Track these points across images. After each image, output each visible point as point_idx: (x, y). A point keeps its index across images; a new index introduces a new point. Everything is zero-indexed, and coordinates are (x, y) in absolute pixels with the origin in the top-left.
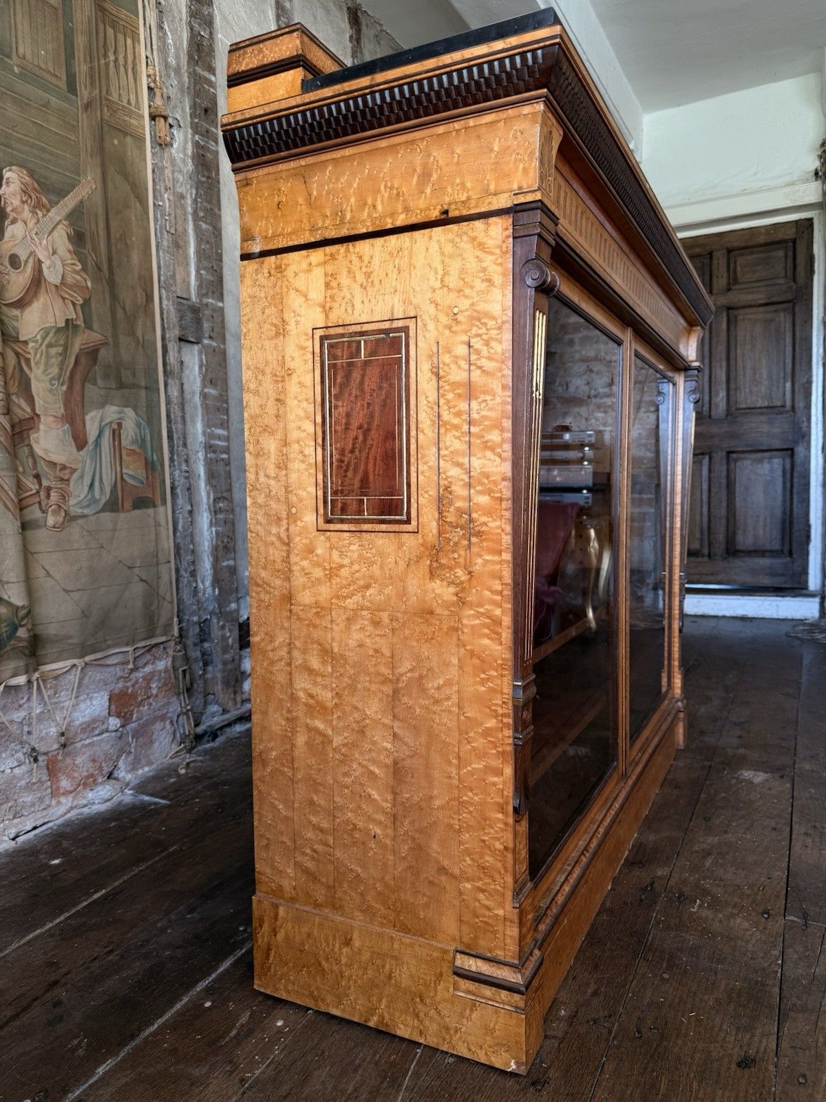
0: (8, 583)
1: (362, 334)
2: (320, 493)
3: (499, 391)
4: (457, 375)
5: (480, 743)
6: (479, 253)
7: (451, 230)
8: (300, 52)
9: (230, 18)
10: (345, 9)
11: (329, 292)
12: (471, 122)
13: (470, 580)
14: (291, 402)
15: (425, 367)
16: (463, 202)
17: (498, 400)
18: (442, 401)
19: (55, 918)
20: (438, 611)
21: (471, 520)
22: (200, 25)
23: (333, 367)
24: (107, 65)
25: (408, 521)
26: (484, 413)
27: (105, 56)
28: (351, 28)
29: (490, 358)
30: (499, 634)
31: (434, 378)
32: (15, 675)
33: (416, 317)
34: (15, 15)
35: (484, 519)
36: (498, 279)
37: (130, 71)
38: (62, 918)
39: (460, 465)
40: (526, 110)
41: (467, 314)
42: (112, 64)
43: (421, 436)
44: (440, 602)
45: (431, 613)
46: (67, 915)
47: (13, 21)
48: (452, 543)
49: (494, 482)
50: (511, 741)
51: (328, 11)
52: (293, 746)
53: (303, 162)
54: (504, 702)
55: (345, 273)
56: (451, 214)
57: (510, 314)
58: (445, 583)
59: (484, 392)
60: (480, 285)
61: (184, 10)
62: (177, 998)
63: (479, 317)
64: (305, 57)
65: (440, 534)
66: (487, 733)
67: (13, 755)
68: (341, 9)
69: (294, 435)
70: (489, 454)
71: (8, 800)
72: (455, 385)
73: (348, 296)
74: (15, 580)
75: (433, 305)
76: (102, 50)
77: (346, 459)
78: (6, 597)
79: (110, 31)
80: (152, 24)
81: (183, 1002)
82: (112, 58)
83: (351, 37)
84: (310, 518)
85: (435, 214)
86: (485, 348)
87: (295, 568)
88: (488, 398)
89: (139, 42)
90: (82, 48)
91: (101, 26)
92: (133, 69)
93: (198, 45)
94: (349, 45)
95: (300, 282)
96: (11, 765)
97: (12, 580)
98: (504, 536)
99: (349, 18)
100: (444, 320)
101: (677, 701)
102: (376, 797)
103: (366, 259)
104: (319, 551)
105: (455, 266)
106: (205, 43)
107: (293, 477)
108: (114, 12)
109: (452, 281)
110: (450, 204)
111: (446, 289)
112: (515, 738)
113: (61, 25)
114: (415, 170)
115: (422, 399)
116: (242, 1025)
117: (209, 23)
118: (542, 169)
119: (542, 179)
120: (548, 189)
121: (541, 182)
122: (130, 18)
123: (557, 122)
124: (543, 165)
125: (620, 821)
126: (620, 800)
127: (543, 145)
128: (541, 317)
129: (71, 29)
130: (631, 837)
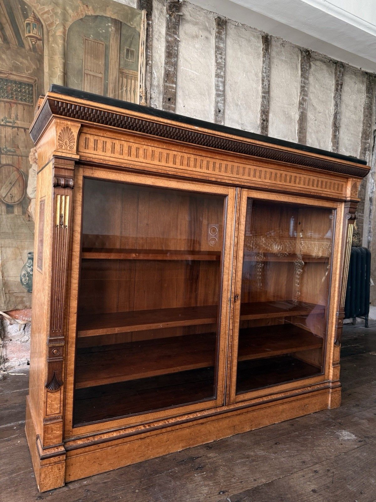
9: (189, 59)
10: (261, 37)
22: (169, 67)
24: (122, 92)
27: (122, 89)
28: (263, 45)
30: (46, 318)
33: (46, 196)
34: (84, 84)
37: (132, 92)
42: (124, 91)
47: (83, 86)
51: (249, 41)
54: (45, 344)
57: (52, 196)
61: (163, 62)
68: (258, 38)
76: (120, 87)
79: (125, 80)
80: (143, 74)
81: (11, 425)
82: (124, 89)
83: (263, 49)
89: (137, 81)
90: (111, 88)
91: (121, 79)
92: (134, 91)
93: (168, 75)
94: (262, 52)
99: (263, 41)
101: (329, 382)
106: (171, 73)
108: (128, 73)
113: (103, 83)
117: (175, 65)
118: (61, 142)
119: (61, 146)
120: (69, 148)
121: (58, 147)
122: (135, 73)
123: (72, 123)
124: (61, 141)
125: (202, 424)
126: (206, 413)
127: (60, 133)
128: (63, 197)
129: (108, 83)
130: (221, 435)
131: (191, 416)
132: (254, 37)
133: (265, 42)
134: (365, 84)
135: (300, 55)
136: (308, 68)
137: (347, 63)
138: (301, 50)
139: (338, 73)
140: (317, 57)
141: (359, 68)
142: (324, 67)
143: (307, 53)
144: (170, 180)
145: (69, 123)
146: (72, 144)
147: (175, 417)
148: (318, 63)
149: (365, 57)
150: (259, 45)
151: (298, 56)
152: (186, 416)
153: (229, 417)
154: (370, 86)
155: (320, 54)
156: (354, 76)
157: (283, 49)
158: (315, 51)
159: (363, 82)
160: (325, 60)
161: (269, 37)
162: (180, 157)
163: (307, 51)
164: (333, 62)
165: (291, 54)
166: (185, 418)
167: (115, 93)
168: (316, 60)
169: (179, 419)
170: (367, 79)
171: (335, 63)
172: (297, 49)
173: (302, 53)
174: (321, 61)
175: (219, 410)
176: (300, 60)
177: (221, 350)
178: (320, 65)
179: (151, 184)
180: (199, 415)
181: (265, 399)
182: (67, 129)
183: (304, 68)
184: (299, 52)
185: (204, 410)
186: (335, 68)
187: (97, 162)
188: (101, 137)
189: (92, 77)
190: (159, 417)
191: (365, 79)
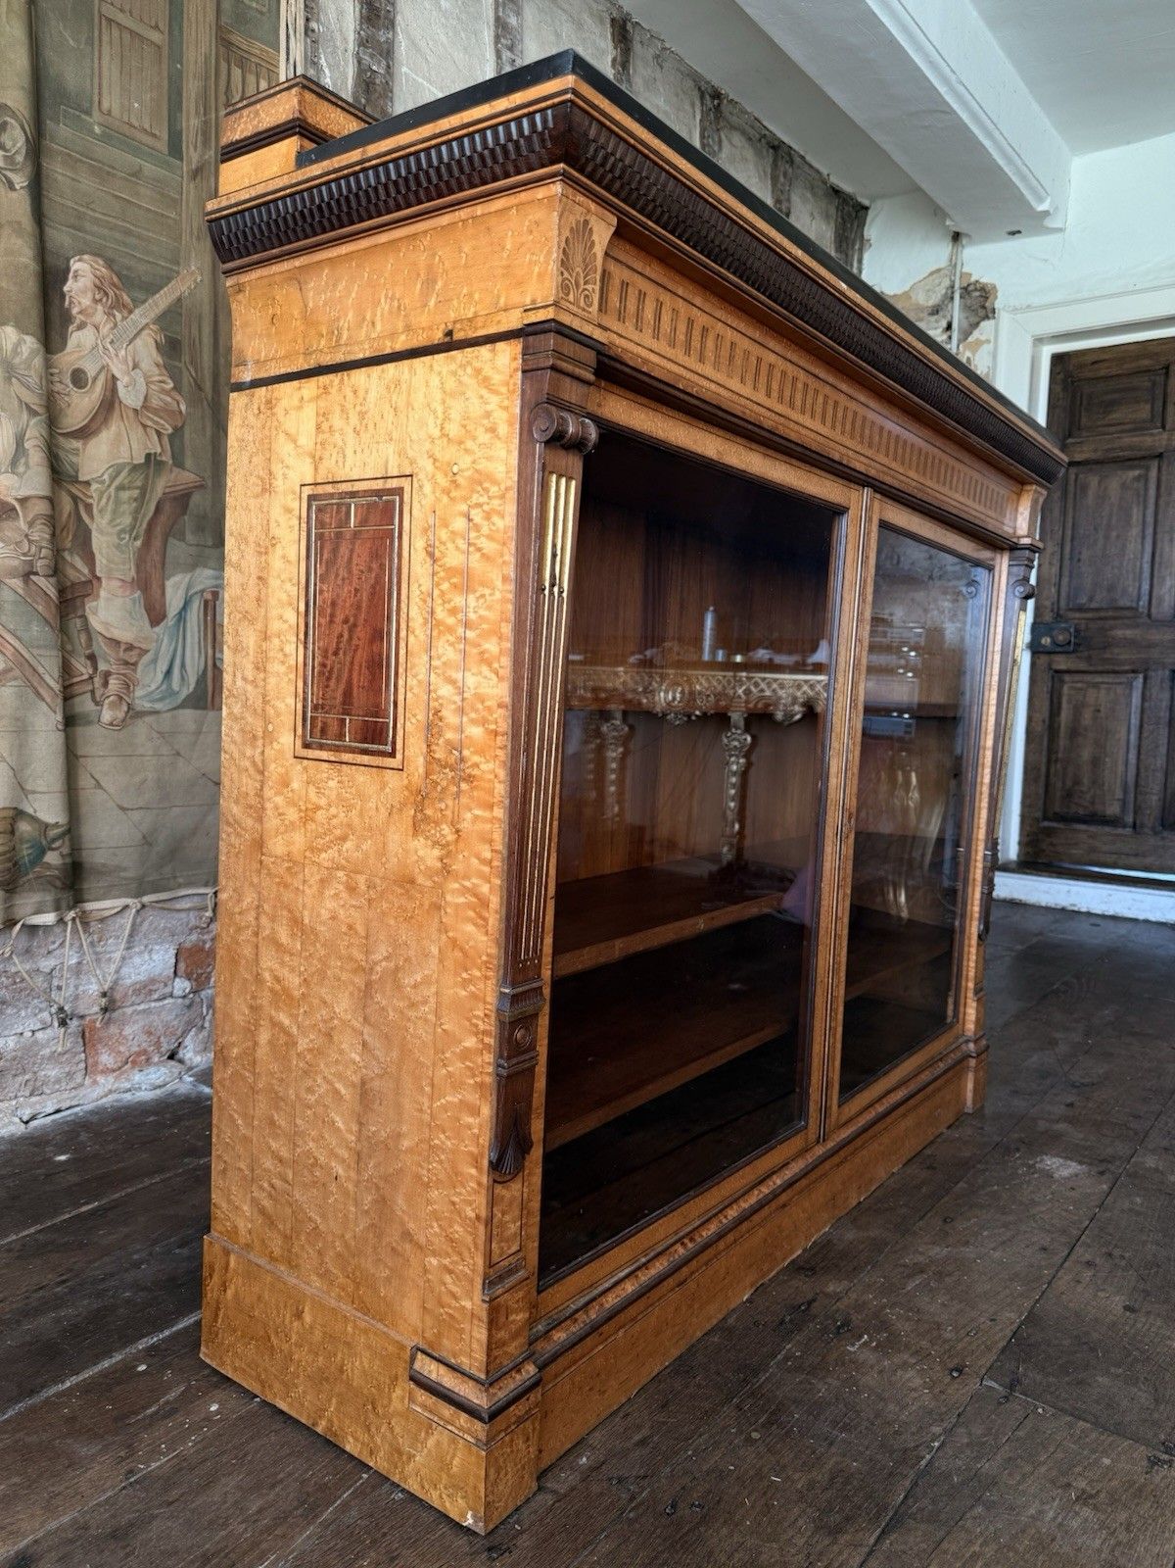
0: (34, 792)
1: (353, 494)
2: (300, 706)
3: (499, 583)
4: (453, 558)
5: (456, 1067)
6: (484, 392)
7: (453, 359)
8: (297, 115)
9: (422, 44)
10: (608, 21)
11: (321, 437)
12: (479, 210)
13: (457, 841)
14: (274, 583)
15: (419, 544)
16: (470, 320)
17: (498, 595)
18: (436, 592)
19: (24, 1229)
20: (420, 880)
21: (462, 760)
22: (372, 56)
23: (320, 537)
25: (392, 755)
26: (482, 612)
28: (615, 48)
29: (490, 537)
30: (485, 920)
31: (428, 559)
32: (38, 912)
33: (411, 476)
35: (476, 759)
36: (503, 429)
38: (32, 1230)
39: (452, 682)
40: (541, 193)
41: (467, 474)
43: (412, 639)
44: (422, 867)
45: (412, 881)
46: (39, 1227)
47: (96, 66)
48: (439, 788)
49: (489, 709)
50: (490, 1069)
52: (256, 1044)
53: (297, 263)
54: (486, 1015)
55: (337, 409)
56: (458, 336)
57: (516, 479)
58: (429, 843)
59: (483, 584)
60: (484, 437)
61: (351, 37)
62: (108, 1354)
63: (480, 480)
64: (305, 121)
65: (427, 774)
66: (466, 1054)
67: (36, 1015)
68: (602, 22)
69: (275, 626)
70: (485, 670)
71: (24, 1072)
72: (452, 572)
73: (341, 443)
74: (45, 789)
75: (431, 460)
76: (222, 98)
77: (329, 663)
78: (30, 811)
79: (237, 72)
80: (298, 59)
81: (114, 1360)
84: (287, 740)
85: (438, 336)
86: (486, 523)
87: (268, 805)
88: (487, 592)
90: (193, 95)
91: (224, 65)
93: (367, 85)
95: (289, 424)
96: (32, 1027)
97: (39, 789)
98: (497, 785)
99: (613, 35)
100: (443, 481)
101: (967, 1041)
102: (340, 1125)
103: (361, 393)
104: (295, 785)
105: (457, 409)
106: (378, 81)
107: (272, 681)
108: (244, 47)
109: (453, 429)
110: (455, 322)
111: (445, 440)
112: (499, 1066)
113: (165, 66)
114: (419, 275)
115: (414, 587)
116: (167, 1403)
117: (387, 52)
118: (566, 275)
119: (564, 287)
120: (582, 304)
121: (561, 295)
122: (267, 52)
123: (600, 209)
124: (567, 270)
125: (784, 1206)
126: (788, 1174)
127: (567, 240)
128: (563, 480)
129: (181, 72)
130: (813, 1230)
131: (765, 1190)
132: (592, 15)
133: (620, 42)
134: (833, 225)
135: (698, 103)
136: (716, 148)
137: (802, 153)
138: (699, 89)
139: (782, 179)
140: (734, 120)
141: (825, 172)
142: (749, 153)
143: (716, 102)
144: (751, 449)
145: (593, 206)
146: (590, 287)
147: (736, 1201)
148: (737, 138)
149: (885, 146)
150: (603, 45)
151: (693, 105)
152: (756, 1192)
153: (825, 1175)
154: (844, 230)
155: (746, 113)
156: (809, 195)
157: (658, 75)
158: (736, 99)
159: (827, 217)
160: (751, 132)
161: (629, 26)
162: (779, 375)
163: (717, 95)
164: (768, 143)
165: (677, 95)
166: (753, 1199)
167: (205, 115)
168: (733, 128)
169: (744, 1205)
170: (837, 208)
171: (774, 148)
172: (689, 83)
173: (702, 97)
174: (743, 133)
175: (810, 1158)
176: (698, 117)
177: (819, 980)
178: (739, 144)
179: (715, 457)
180: (779, 1182)
181: (880, 1108)
182: (583, 230)
183: (709, 145)
184: (696, 94)
185: (786, 1165)
186: (771, 160)
187: (631, 364)
188: (636, 275)
189: (127, 36)
190: (708, 1207)
191: (833, 211)
